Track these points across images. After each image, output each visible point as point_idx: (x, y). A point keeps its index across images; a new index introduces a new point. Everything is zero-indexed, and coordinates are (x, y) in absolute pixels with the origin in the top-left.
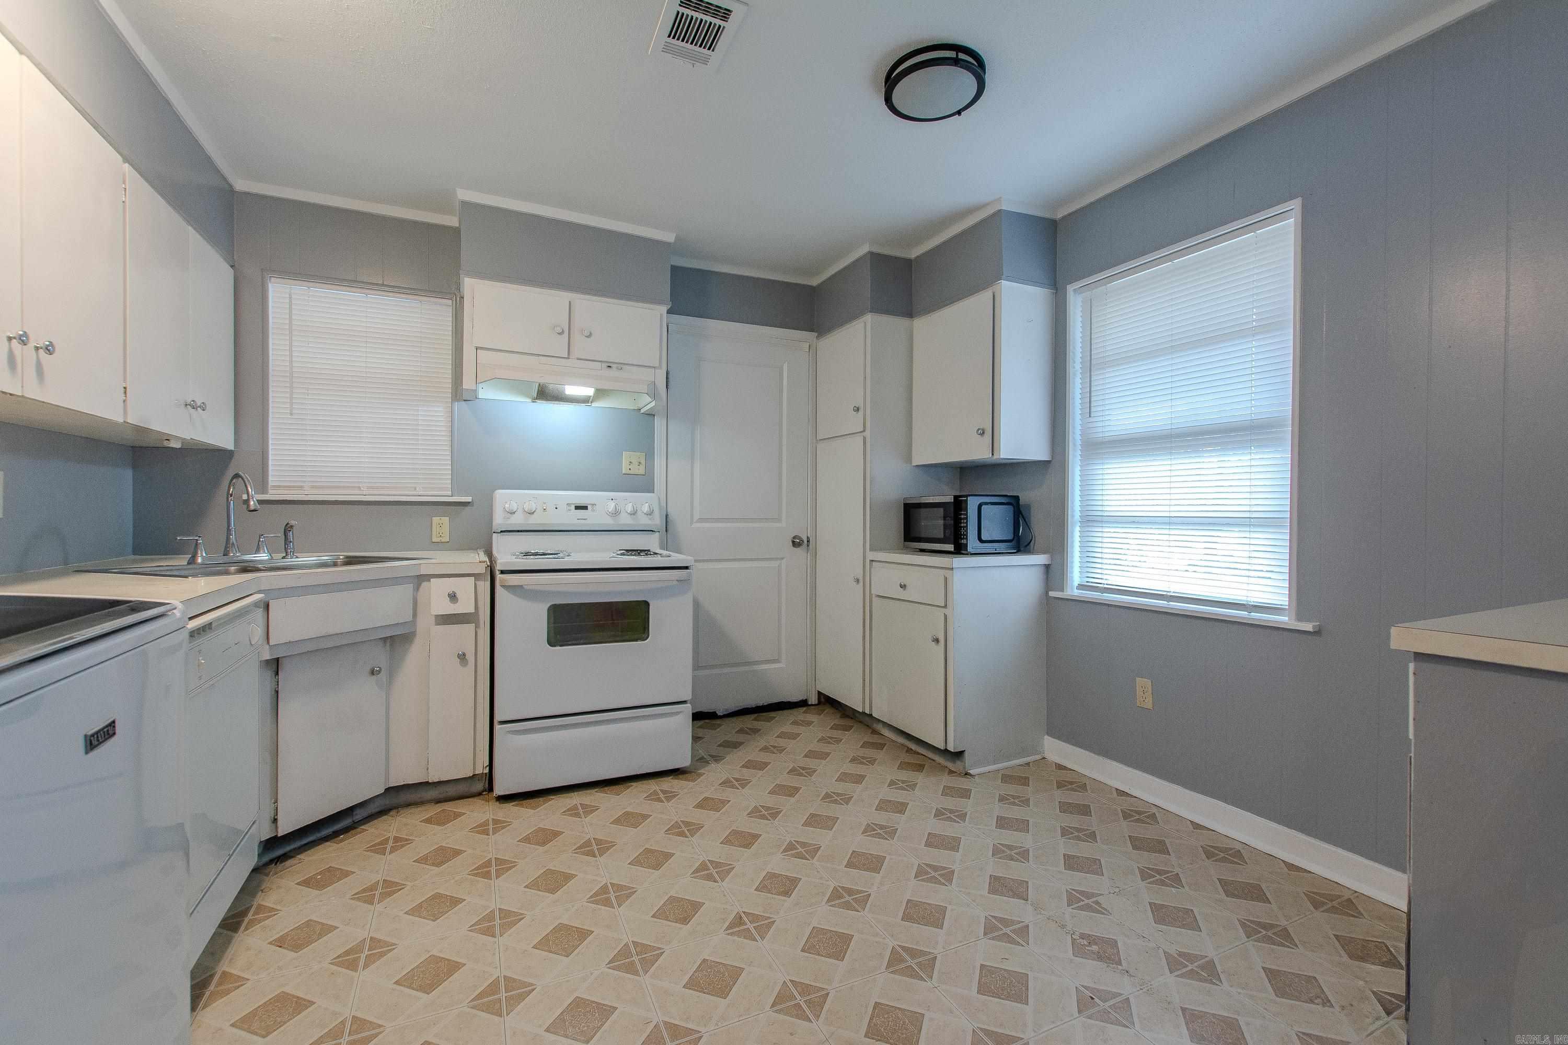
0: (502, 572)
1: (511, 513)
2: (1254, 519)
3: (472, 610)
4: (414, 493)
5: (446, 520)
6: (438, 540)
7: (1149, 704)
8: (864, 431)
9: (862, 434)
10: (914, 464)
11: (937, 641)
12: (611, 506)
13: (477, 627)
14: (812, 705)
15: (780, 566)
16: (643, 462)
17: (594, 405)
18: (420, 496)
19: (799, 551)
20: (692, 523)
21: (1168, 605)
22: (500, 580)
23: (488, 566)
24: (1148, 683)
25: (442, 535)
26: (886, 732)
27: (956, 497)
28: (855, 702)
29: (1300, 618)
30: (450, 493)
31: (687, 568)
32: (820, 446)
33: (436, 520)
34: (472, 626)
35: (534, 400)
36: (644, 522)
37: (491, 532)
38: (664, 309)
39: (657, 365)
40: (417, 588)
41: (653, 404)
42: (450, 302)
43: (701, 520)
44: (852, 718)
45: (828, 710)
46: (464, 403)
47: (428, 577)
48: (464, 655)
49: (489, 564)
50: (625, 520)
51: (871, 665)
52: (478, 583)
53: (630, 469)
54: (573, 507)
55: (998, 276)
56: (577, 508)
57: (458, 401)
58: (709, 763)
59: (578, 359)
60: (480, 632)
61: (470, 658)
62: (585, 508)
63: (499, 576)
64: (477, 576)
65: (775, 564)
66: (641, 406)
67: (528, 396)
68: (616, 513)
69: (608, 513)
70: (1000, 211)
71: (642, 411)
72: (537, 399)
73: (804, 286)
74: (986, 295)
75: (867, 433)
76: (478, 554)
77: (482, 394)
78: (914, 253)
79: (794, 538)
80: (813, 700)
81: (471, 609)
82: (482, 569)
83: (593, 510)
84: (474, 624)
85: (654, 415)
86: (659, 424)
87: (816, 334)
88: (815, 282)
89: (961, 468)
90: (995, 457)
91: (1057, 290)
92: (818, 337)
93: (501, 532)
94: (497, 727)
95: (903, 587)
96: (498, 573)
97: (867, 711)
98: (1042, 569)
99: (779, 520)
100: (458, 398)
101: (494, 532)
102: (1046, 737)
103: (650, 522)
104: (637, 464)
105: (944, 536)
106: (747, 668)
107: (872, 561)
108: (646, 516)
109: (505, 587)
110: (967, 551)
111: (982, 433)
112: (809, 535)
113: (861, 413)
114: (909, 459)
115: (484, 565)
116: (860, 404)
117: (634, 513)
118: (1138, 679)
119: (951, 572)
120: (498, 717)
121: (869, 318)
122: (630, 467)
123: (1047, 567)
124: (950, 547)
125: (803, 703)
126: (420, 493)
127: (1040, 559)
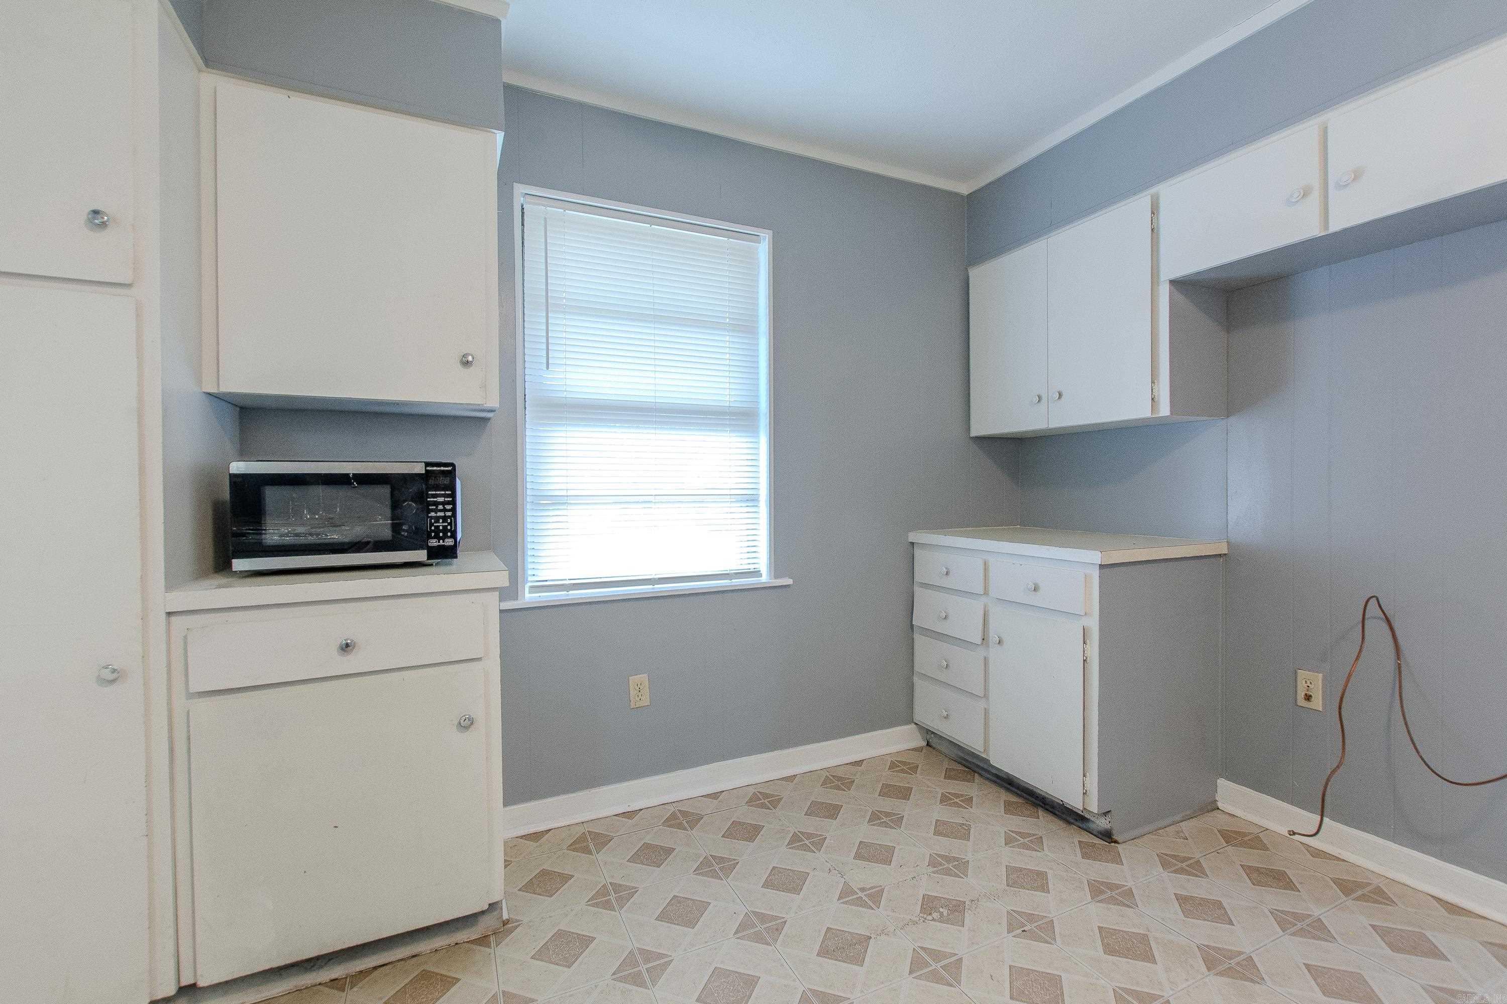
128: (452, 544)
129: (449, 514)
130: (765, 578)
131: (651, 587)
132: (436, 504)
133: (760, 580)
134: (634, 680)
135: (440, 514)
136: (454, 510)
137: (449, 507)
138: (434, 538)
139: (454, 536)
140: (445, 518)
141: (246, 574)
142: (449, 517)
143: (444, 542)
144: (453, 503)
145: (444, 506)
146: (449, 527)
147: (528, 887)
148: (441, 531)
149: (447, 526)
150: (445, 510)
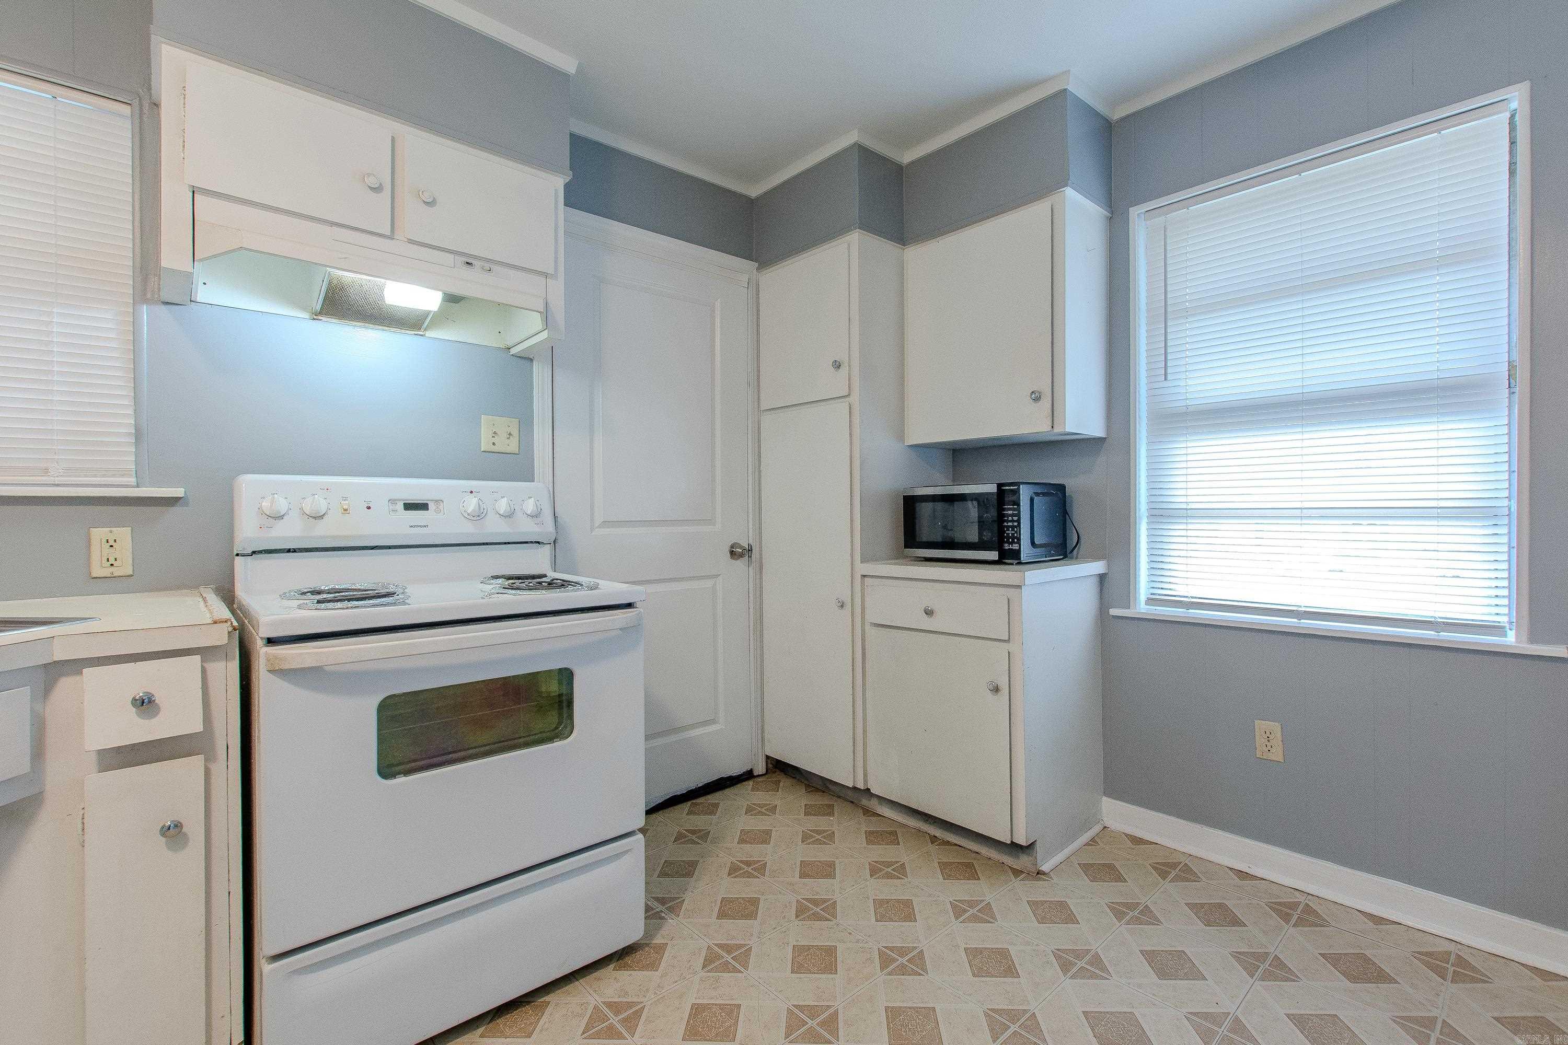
0: (271, 641)
1: (275, 518)
2: (1442, 510)
3: (198, 727)
4: (44, 479)
5: (123, 534)
6: (106, 572)
7: (1277, 754)
8: (849, 395)
9: (847, 399)
10: (906, 444)
11: (996, 690)
12: (471, 504)
13: (210, 758)
14: (759, 776)
15: (715, 584)
16: (515, 432)
17: (428, 334)
18: (58, 485)
19: (740, 564)
20: (592, 529)
21: (1300, 623)
22: (268, 660)
23: (235, 629)
24: (1275, 727)
25: (115, 564)
26: (887, 812)
27: (1000, 486)
28: (842, 774)
29: (1533, 639)
30: (133, 480)
31: (629, 605)
32: (767, 421)
33: (99, 534)
34: (197, 762)
35: (316, 315)
36: (528, 529)
37: (231, 555)
38: (558, 182)
39: (551, 271)
40: (47, 690)
41: (545, 335)
42: (126, 110)
43: (606, 524)
44: (824, 792)
45: (785, 782)
46: (163, 307)
47: (76, 666)
48: (178, 825)
49: (235, 624)
50: (495, 528)
51: (865, 720)
52: (210, 666)
53: (494, 444)
54: (400, 506)
55: (1063, 183)
56: (409, 506)
57: (145, 301)
58: (662, 918)
59: (411, 241)
60: (218, 769)
61: (195, 829)
62: (423, 507)
63: (262, 654)
64: (206, 653)
65: (709, 583)
66: (510, 344)
67: (304, 309)
68: (478, 516)
69: (466, 516)
70: (1065, 90)
71: (513, 351)
72: (320, 313)
73: (741, 196)
74: (1039, 210)
75: (855, 398)
76: (205, 599)
77: (202, 295)
78: (907, 157)
79: (732, 547)
80: (760, 768)
81: (195, 725)
82: (220, 636)
83: (438, 511)
84: (201, 757)
85: (531, 360)
86: (540, 373)
87: (756, 265)
88: (754, 191)
89: (954, 451)
90: (1056, 430)
91: (1112, 213)
92: (758, 269)
93: (254, 552)
94: (264, 969)
95: (929, 612)
96: (259, 643)
97: (861, 786)
98: (1095, 581)
99: (711, 522)
100: (149, 296)
101: (237, 555)
102: (1104, 798)
103: (537, 529)
104: (506, 435)
105: (979, 538)
106: (673, 738)
107: (864, 576)
108: (529, 519)
109: (278, 672)
110: (1020, 559)
111: (1036, 397)
112: (751, 542)
113: (844, 370)
114: (901, 437)
115: (226, 628)
116: (843, 357)
117: (509, 516)
118: (1257, 722)
119: (1018, 590)
120: (265, 945)
121: (855, 238)
122: (494, 440)
123: (1102, 578)
124: (993, 555)
125: (748, 775)
126: (57, 480)
127: (1098, 567)
128: (1017, 548)
129: (1016, 524)
130: (1511, 640)
131: (1295, 620)
132: (1009, 515)
133: (1506, 641)
134: (1261, 725)
135: (1010, 524)
136: (1019, 521)
137: (1015, 518)
138: (1006, 543)
139: (1019, 542)
140: (1013, 527)
141: (923, 559)
142: (1016, 527)
143: (1012, 546)
144: (1018, 515)
145: (1013, 519)
146: (1016, 535)
147: (1087, 868)
148: (1010, 537)
149: (1014, 533)
150: (1013, 521)
